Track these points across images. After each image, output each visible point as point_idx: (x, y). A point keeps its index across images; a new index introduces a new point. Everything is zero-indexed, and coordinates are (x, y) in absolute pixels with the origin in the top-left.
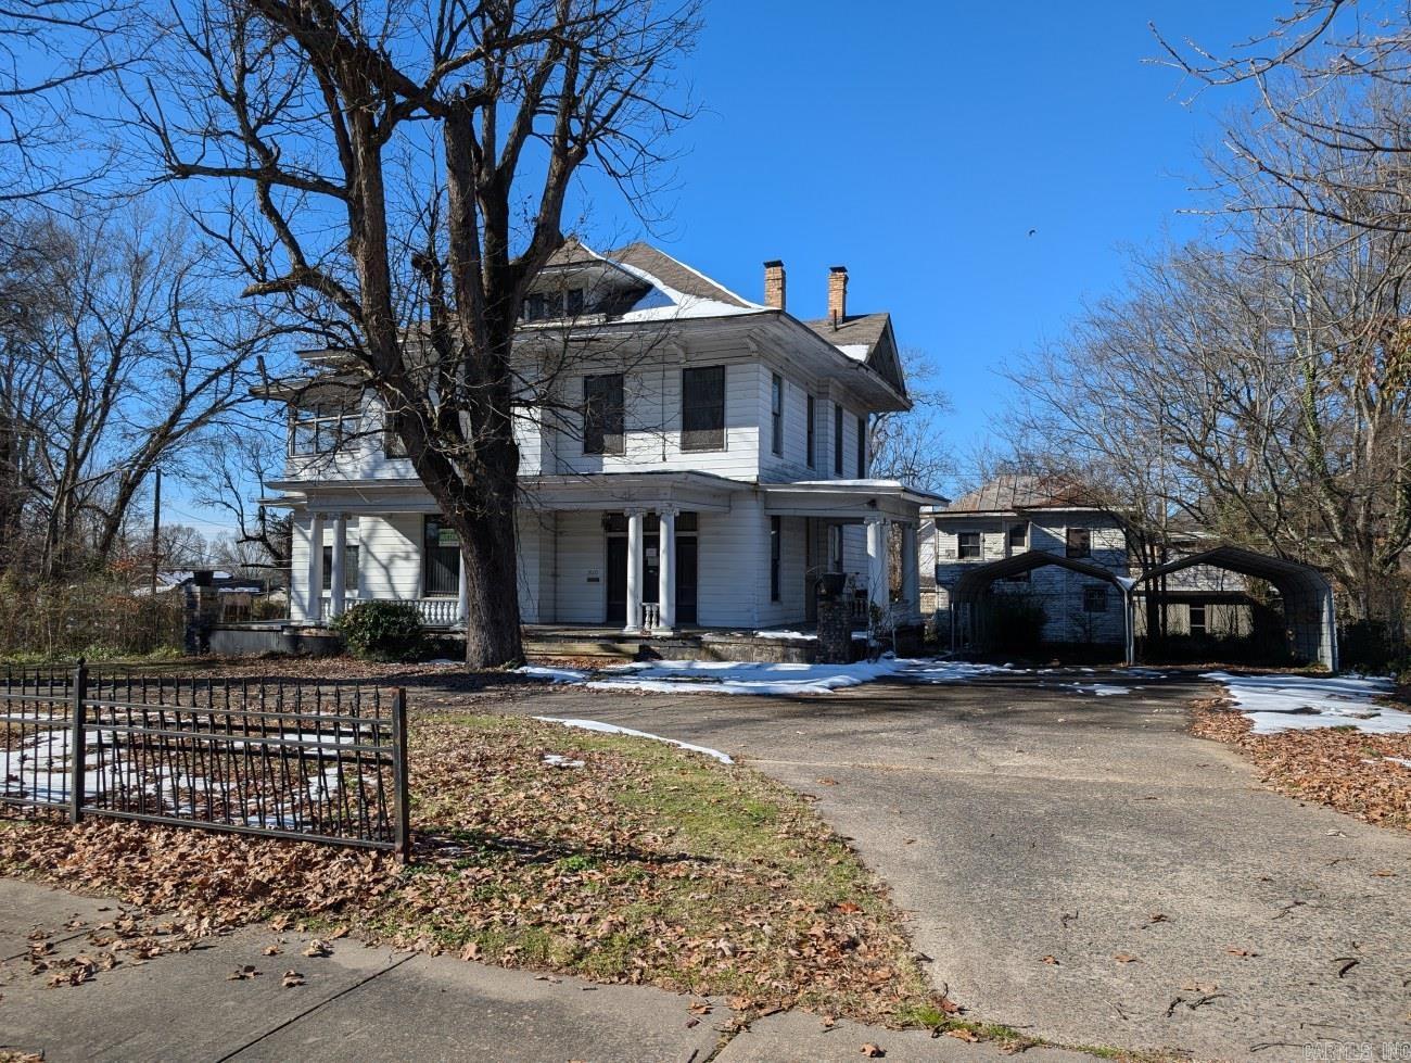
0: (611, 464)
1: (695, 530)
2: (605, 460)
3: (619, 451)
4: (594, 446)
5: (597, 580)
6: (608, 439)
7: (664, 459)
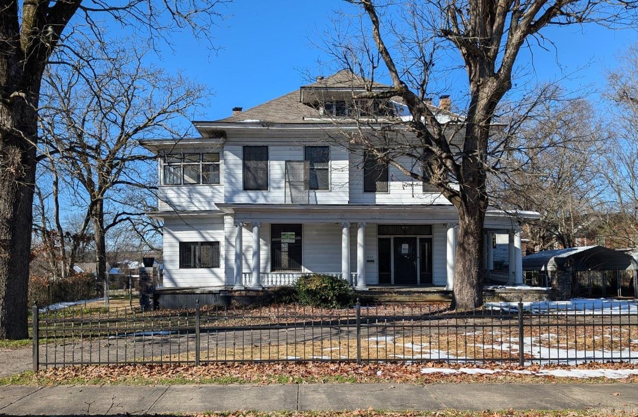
0: (381, 198)
1: (431, 234)
2: (377, 196)
3: (386, 190)
4: (370, 188)
5: (373, 261)
6: (378, 184)
7: (413, 197)
